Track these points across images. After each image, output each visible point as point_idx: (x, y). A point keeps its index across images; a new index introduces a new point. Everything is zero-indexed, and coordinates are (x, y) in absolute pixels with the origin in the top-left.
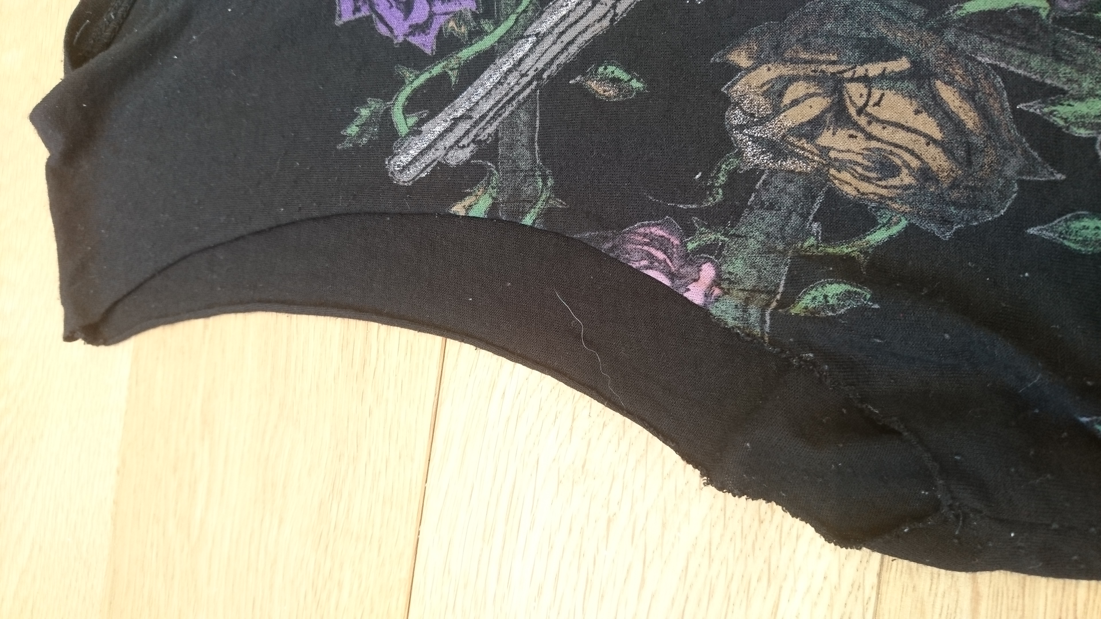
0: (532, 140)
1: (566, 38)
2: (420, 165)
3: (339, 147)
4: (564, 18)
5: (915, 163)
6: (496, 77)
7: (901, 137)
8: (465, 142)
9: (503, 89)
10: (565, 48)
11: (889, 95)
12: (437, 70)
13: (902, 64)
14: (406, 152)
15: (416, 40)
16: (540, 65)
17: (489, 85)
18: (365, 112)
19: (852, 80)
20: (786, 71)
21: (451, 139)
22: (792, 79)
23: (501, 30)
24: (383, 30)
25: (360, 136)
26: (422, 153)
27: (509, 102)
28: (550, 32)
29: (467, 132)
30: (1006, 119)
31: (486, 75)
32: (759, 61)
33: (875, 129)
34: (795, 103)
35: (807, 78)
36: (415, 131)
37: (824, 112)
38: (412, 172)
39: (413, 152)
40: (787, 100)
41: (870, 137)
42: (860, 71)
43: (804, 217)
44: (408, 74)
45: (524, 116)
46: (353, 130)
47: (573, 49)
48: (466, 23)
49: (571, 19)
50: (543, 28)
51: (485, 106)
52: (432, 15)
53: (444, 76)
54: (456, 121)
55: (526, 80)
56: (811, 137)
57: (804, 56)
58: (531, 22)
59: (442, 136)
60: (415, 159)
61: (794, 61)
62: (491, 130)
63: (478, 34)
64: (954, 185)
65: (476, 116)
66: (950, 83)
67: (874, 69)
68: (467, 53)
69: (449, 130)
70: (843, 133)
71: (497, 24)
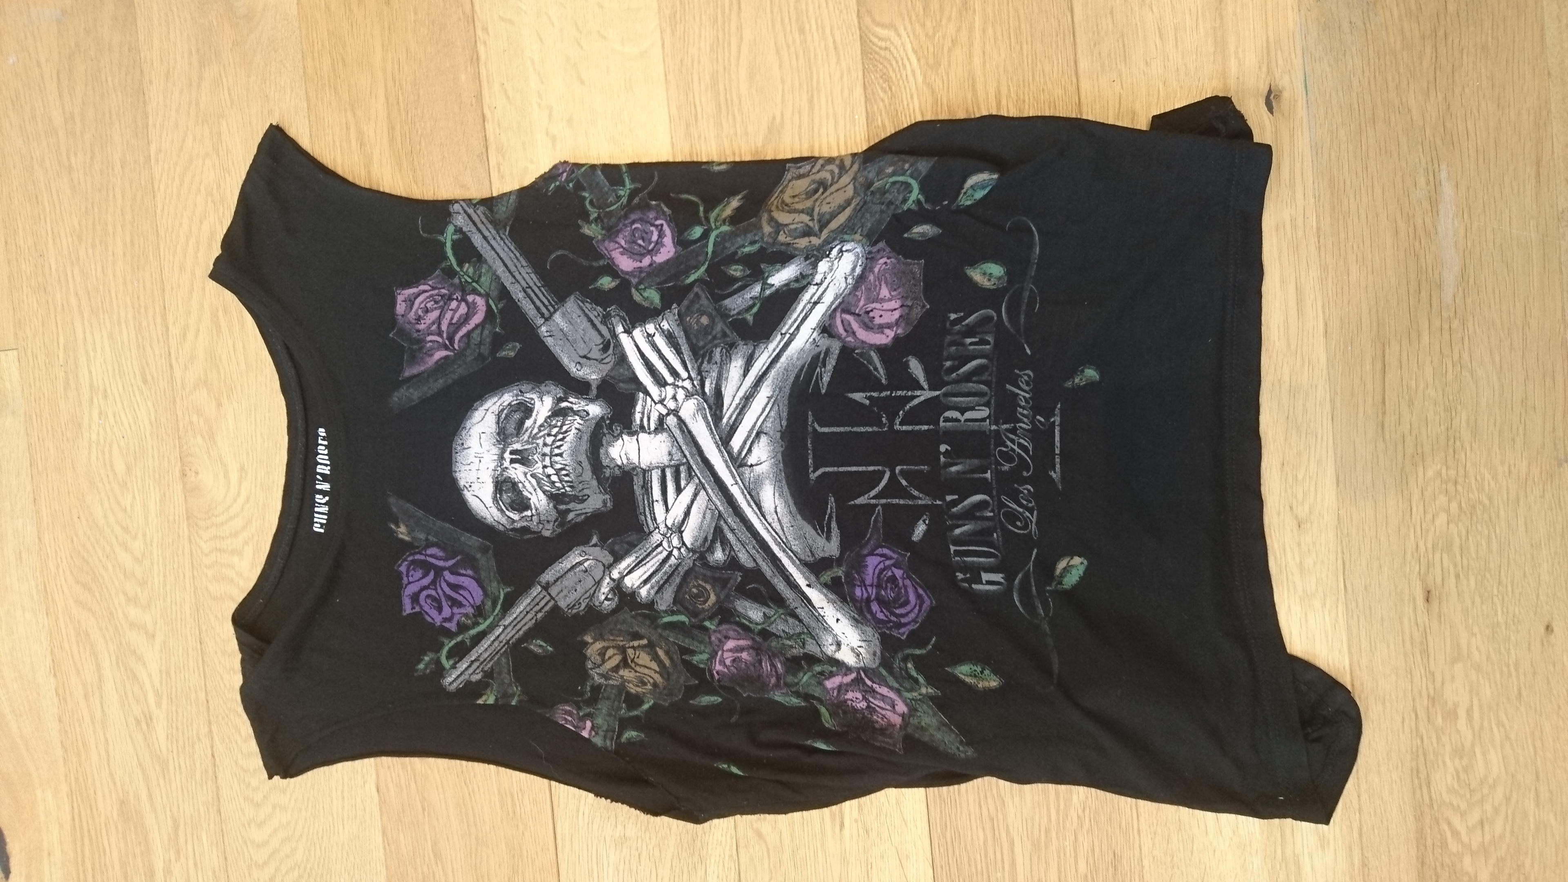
0: (509, 670)
1: (518, 627)
2: (459, 681)
3: (416, 674)
4: (515, 618)
5: (652, 681)
6: (489, 643)
7: (646, 671)
8: (478, 671)
9: (493, 648)
10: (518, 632)
11: (642, 653)
12: (459, 639)
13: (645, 642)
14: (450, 675)
15: (447, 625)
16: (508, 638)
17: (486, 646)
18: (427, 658)
19: (629, 647)
20: (605, 644)
21: (471, 670)
22: (607, 648)
23: (488, 622)
24: (429, 620)
25: (426, 668)
26: (458, 676)
27: (497, 653)
28: (510, 624)
29: (478, 667)
30: (679, 662)
31: (483, 642)
32: (595, 640)
33: (638, 668)
34: (610, 658)
35: (613, 647)
36: (454, 667)
37: (620, 662)
38: (455, 685)
39: (454, 676)
40: (607, 657)
41: (636, 671)
42: (631, 644)
43: (619, 702)
44: (446, 641)
45: (504, 660)
46: (421, 666)
47: (521, 633)
48: (470, 618)
49: (519, 619)
50: (506, 623)
51: (486, 655)
52: (453, 614)
53: (463, 642)
54: (472, 662)
55: (502, 644)
56: (617, 672)
57: (612, 638)
58: (500, 620)
59: (466, 669)
60: (455, 679)
61: (608, 640)
62: (489, 666)
63: (477, 624)
64: (664, 689)
65: (482, 659)
66: (661, 648)
67: (636, 643)
68: (473, 632)
69: (469, 666)
70: (627, 671)
71: (485, 620)
